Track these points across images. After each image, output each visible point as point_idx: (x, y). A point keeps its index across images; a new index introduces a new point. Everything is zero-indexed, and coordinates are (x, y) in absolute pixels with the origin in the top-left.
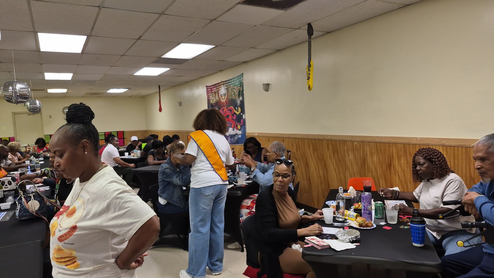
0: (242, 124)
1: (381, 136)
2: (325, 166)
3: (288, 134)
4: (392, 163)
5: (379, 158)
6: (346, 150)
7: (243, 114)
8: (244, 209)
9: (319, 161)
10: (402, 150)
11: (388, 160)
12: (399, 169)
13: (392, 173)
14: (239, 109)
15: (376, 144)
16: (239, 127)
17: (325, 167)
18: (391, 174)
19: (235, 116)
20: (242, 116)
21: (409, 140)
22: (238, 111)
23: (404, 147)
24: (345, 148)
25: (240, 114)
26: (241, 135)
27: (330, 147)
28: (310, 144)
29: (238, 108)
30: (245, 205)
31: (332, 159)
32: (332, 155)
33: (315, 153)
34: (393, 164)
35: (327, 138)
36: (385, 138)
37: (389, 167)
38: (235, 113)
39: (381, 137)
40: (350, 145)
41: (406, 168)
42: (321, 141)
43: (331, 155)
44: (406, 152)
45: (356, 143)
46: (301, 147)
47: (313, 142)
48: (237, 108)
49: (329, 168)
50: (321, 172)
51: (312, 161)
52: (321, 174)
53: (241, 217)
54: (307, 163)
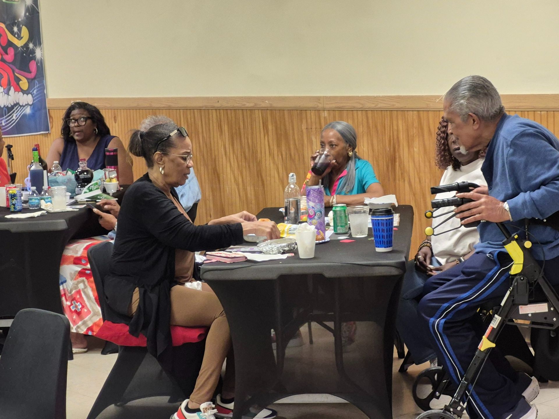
0: (33, 75)
1: (375, 94)
2: (259, 174)
3: (167, 99)
4: (397, 154)
5: (372, 145)
6: (305, 131)
7: (35, 45)
8: (68, 264)
9: (244, 164)
10: (416, 124)
11: (390, 149)
12: (411, 167)
13: (397, 178)
14: (25, 32)
15: (367, 114)
16: (24, 84)
17: (258, 177)
18: (395, 180)
19: (11, 51)
20: (33, 52)
21: (427, 102)
22: (19, 38)
23: (419, 117)
24: (304, 127)
25: (26, 45)
26: (30, 105)
27: (270, 127)
28: (223, 123)
29: (20, 30)
30: (69, 255)
31: (276, 158)
32: (275, 148)
33: (235, 145)
34: (399, 158)
35: (263, 105)
36: (383, 100)
37: (392, 164)
38: (10, 44)
39: (375, 97)
40: (313, 120)
41: (422, 164)
42: (248, 112)
43: (272, 147)
44: (422, 129)
45: (326, 114)
46: (200, 131)
47: (230, 116)
48: (15, 29)
49: (268, 178)
50: (250, 190)
51: (228, 165)
52: (249, 195)
53: (62, 283)
54: (216, 171)
